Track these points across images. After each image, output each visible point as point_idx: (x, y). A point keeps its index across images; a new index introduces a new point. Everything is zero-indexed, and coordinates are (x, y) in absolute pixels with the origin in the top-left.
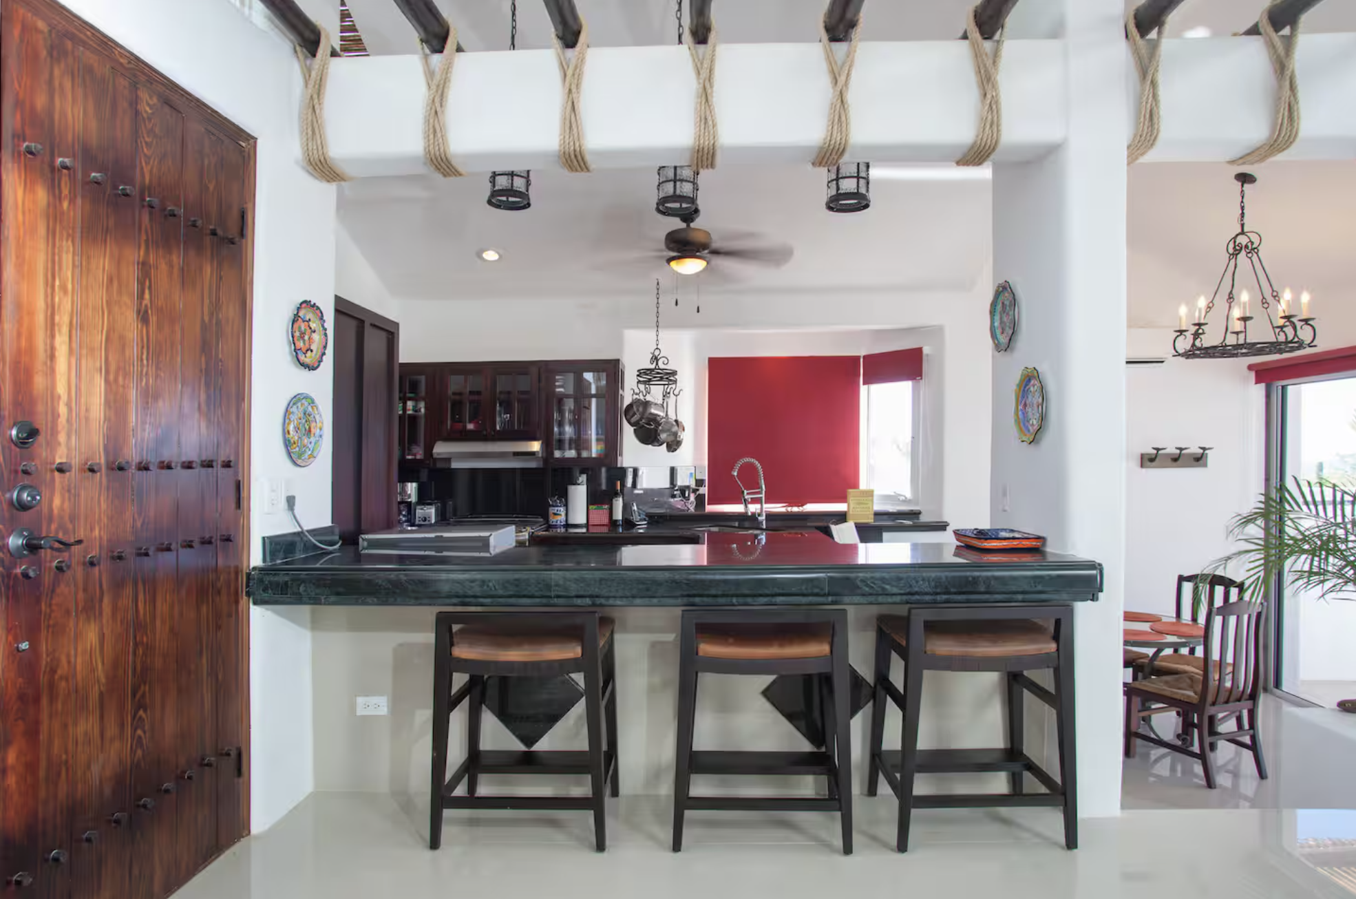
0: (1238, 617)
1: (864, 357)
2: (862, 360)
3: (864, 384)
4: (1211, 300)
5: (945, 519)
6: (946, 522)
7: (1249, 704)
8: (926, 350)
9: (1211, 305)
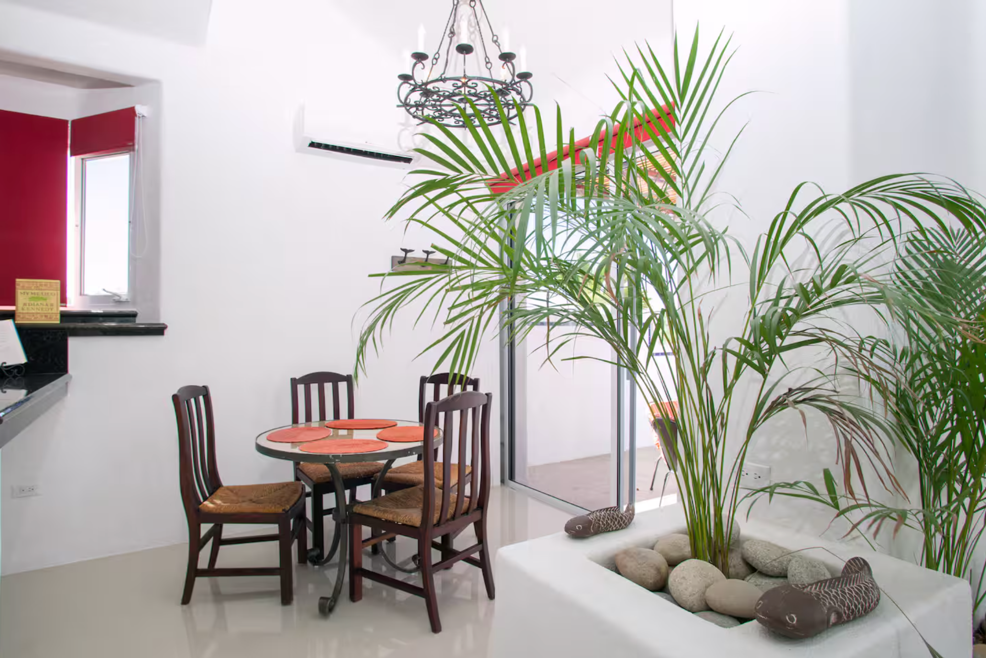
0: (462, 412)
1: (74, 122)
2: (69, 125)
3: (72, 155)
4: (437, 51)
5: (162, 321)
6: (164, 324)
7: (477, 516)
8: (140, 110)
9: (437, 56)
